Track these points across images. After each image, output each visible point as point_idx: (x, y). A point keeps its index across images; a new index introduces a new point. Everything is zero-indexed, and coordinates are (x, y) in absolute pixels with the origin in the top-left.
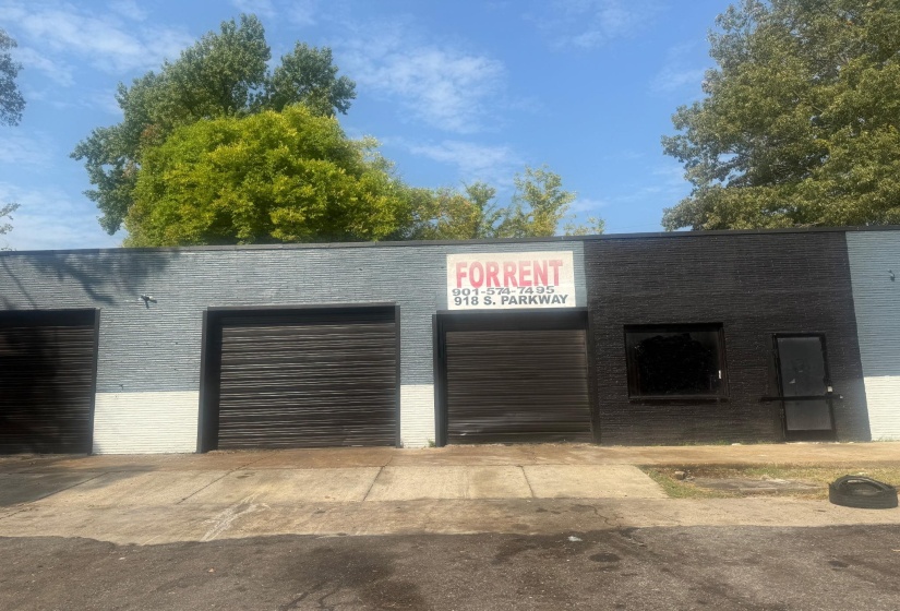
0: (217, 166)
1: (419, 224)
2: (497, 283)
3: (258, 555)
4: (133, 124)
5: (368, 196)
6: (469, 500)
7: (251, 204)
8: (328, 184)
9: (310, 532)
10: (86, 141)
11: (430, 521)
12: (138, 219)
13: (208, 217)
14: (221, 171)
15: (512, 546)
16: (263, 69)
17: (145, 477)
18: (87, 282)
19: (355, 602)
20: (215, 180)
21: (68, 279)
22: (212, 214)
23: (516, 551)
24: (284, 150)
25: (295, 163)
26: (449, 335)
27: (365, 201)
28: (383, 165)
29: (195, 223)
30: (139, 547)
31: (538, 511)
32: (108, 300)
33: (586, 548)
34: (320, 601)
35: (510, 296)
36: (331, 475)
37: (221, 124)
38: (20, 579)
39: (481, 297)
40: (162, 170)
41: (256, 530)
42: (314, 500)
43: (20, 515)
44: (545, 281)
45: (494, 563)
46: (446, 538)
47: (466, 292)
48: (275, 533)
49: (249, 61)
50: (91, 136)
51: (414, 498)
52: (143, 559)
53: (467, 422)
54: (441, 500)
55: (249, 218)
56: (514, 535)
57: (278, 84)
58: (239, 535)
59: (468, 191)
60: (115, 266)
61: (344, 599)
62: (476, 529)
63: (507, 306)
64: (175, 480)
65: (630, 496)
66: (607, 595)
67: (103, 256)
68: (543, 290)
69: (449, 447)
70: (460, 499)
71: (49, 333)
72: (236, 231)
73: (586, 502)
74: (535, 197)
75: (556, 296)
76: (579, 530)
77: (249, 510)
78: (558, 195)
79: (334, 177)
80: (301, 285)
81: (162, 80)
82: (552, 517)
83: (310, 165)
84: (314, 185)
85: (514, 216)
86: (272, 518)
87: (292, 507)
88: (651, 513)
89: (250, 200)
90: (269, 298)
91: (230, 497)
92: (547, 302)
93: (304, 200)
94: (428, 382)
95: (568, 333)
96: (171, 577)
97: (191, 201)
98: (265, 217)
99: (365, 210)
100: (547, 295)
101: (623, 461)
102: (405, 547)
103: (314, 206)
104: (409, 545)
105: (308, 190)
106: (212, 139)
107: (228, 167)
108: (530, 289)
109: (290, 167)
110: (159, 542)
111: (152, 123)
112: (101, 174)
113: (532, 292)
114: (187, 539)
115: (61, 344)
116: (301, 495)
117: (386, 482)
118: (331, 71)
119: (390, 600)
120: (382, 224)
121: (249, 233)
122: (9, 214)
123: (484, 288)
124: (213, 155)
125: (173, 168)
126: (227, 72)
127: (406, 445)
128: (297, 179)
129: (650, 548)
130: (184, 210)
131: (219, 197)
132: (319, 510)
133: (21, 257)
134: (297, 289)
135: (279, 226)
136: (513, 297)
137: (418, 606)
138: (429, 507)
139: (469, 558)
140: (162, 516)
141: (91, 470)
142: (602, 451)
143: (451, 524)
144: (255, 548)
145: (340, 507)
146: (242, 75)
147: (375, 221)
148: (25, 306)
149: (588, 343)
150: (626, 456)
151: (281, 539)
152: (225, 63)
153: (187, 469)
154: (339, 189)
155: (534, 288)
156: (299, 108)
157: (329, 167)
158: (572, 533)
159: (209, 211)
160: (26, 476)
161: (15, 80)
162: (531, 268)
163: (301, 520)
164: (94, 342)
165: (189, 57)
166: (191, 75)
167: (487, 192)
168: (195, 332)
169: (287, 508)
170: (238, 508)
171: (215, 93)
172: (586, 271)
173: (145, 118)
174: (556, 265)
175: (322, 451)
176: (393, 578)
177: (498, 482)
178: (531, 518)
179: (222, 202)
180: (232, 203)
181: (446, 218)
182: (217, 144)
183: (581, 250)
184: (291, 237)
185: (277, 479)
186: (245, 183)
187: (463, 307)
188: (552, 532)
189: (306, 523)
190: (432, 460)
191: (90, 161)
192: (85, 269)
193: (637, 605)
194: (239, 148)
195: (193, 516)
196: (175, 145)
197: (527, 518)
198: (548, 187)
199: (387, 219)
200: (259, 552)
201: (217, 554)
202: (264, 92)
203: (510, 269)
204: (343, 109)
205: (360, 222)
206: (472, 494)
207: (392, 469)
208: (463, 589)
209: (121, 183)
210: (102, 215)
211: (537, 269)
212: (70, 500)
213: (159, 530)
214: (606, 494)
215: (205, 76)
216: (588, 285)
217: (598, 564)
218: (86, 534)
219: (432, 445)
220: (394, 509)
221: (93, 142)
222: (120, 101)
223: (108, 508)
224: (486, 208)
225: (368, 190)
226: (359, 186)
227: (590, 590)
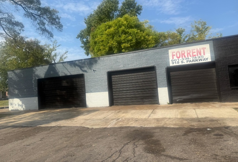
0: (107, 35)
1: (162, 43)
2: (185, 56)
3: (120, 131)
4: (88, 28)
5: (147, 37)
6: (178, 118)
7: (117, 44)
8: (135, 35)
9: (133, 126)
10: (79, 34)
11: (166, 124)
12: (92, 51)
13: (107, 49)
14: (109, 36)
15: (189, 131)
16: (117, 7)
17: (97, 112)
18: (81, 67)
19: (143, 144)
20: (108, 39)
21: (77, 67)
22: (108, 48)
23: (190, 132)
24: (123, 27)
25: (126, 31)
26: (171, 73)
27: (146, 38)
28: (150, 27)
29: (104, 51)
30: (94, 129)
31: (198, 121)
32: (86, 71)
33: (212, 132)
34: (134, 143)
35: (189, 60)
36: (140, 111)
37: (107, 24)
38: (69, 135)
39: (180, 61)
40: (95, 38)
41: (120, 125)
42: (135, 118)
43: (70, 121)
44: (200, 54)
45: (183, 135)
46: (170, 128)
47: (175, 60)
48: (125, 126)
49: (114, 6)
50: (80, 32)
51: (162, 118)
52: (94, 132)
53: (179, 97)
54: (169, 118)
55: (117, 47)
56: (190, 128)
57: (122, 10)
58: (116, 126)
59: (177, 31)
60: (86, 63)
61: (140, 143)
62: (178, 126)
63: (188, 63)
64: (103, 113)
65: (229, 117)
66: (218, 146)
67: (83, 61)
68: (200, 57)
69: (173, 104)
70: (175, 118)
71: (74, 80)
72: (114, 51)
73: (214, 119)
74: (198, 30)
75: (204, 59)
76: (211, 127)
77: (120, 120)
78: (206, 28)
79: (137, 33)
80: (129, 63)
81: (94, 15)
82: (203, 123)
83: (130, 31)
84: (132, 36)
85: (191, 36)
86: (125, 122)
87: (130, 119)
88: (236, 122)
89: (116, 43)
90: (121, 67)
91: (115, 117)
92: (202, 61)
93: (130, 40)
94: (165, 87)
95: (209, 69)
96: (100, 136)
97: (103, 45)
98: (120, 47)
99: (146, 41)
100: (201, 59)
101: (228, 107)
102: (158, 130)
103: (132, 42)
104: (159, 130)
105: (130, 38)
106: (106, 28)
107: (110, 35)
108: (196, 57)
109: (125, 32)
110: (98, 127)
111: (93, 26)
112: (83, 41)
113: (196, 58)
114: (104, 127)
115: (77, 82)
116: (132, 116)
117: (154, 113)
118: (135, 4)
119: (152, 144)
120: (151, 44)
121: (117, 51)
122: (66, 54)
123: (181, 58)
124: (106, 32)
125: (98, 37)
126: (109, 10)
127: (161, 104)
128: (127, 35)
129: (234, 133)
130: (101, 48)
131: (109, 43)
132: (136, 120)
133: (66, 63)
134: (128, 64)
135: (124, 48)
136: (190, 60)
137: (160, 146)
138: (166, 120)
139: (176, 134)
140: (99, 121)
141: (86, 111)
142: (222, 104)
143: (172, 124)
144: (120, 129)
145: (142, 120)
146: (112, 9)
147: (149, 43)
148: (69, 74)
149: (216, 72)
150: (230, 105)
151: (126, 127)
152: (108, 7)
153: (106, 110)
154: (138, 36)
155: (197, 57)
156: (126, 16)
157: (135, 30)
158: (208, 128)
159: (107, 47)
160: (72, 113)
161: (60, 21)
162: (195, 51)
163: (132, 123)
164: (84, 81)
165: (99, 7)
166: (100, 12)
167: (182, 30)
168: (105, 77)
169: (129, 120)
170: (117, 119)
171: (106, 16)
172: (214, 50)
173: (91, 26)
174: (204, 49)
175: (139, 106)
176: (154, 138)
177: (187, 114)
178: (196, 123)
179: (110, 44)
180: (112, 44)
181: (170, 40)
182: (107, 29)
183: (212, 43)
184: (127, 51)
185: (127, 112)
186: (115, 38)
187: (175, 65)
188: (202, 127)
189: (133, 123)
190: (168, 108)
191: (81, 39)
192: (80, 64)
193: (228, 149)
194: (112, 29)
195: (106, 121)
196: (97, 31)
197: (194, 123)
198: (202, 26)
199: (152, 42)
200: (120, 130)
201: (111, 131)
202: (118, 13)
203: (189, 52)
204: (139, 14)
205: (145, 44)
206: (179, 117)
207: (156, 110)
208: (173, 142)
209: (88, 43)
210: (85, 51)
211: (197, 51)
212: (81, 118)
213: (99, 125)
214: (221, 117)
215: (103, 12)
216: (215, 54)
217: (216, 137)
218: (83, 125)
219: (168, 104)
220: (156, 120)
221: (81, 34)
222: (85, 22)
223: (89, 119)
224: (182, 35)
225: (147, 35)
226: (144, 34)
227: (212, 144)
